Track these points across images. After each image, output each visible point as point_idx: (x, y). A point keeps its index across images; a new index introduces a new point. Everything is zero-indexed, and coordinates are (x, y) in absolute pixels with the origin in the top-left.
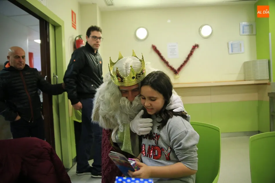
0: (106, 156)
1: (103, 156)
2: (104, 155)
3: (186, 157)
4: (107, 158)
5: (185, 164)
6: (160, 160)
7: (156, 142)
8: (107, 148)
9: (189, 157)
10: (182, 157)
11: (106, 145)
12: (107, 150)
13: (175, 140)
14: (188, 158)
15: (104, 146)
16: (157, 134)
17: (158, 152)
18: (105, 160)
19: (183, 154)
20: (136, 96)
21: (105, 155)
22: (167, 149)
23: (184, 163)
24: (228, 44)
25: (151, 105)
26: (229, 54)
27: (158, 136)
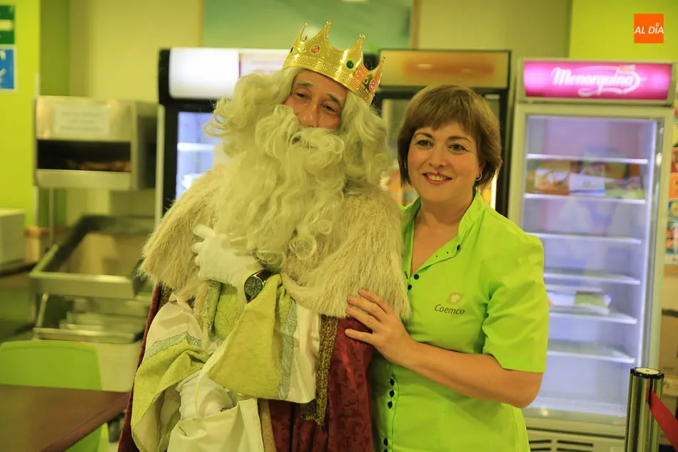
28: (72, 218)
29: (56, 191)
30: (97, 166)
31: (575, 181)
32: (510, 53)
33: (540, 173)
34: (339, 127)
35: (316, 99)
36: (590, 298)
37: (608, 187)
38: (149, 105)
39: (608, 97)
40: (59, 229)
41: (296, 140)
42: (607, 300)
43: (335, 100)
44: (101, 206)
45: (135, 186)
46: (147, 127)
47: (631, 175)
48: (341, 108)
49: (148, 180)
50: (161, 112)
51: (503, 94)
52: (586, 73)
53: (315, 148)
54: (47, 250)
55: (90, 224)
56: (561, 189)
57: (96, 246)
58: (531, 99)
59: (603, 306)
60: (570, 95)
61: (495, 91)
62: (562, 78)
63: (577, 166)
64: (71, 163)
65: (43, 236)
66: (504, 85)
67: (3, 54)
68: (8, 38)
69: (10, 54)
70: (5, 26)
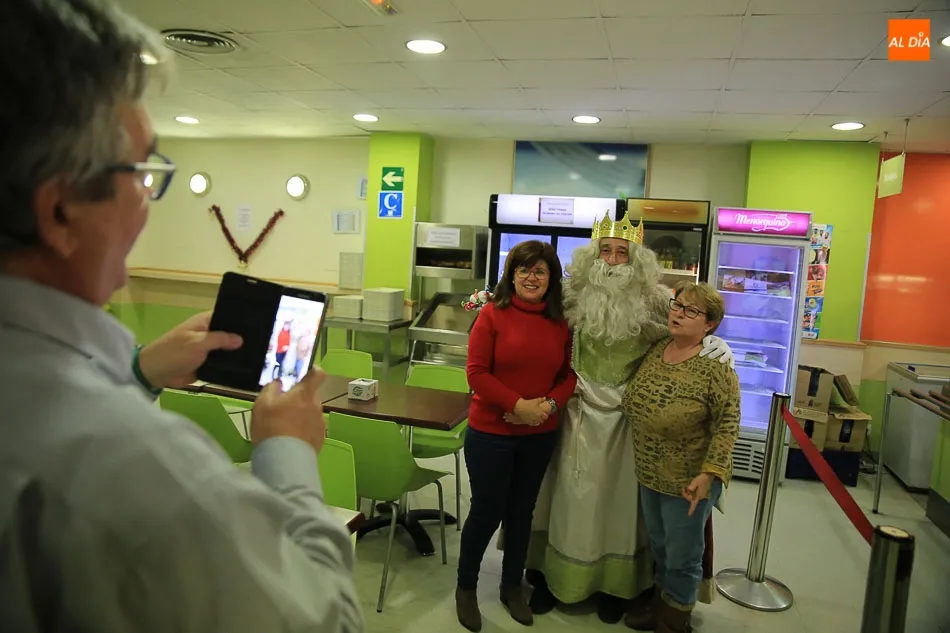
28: (430, 295)
29: (423, 278)
30: (448, 264)
31: (749, 283)
32: (709, 202)
33: (726, 277)
34: (629, 262)
35: (614, 251)
36: (755, 356)
37: (769, 287)
38: (484, 228)
39: (770, 233)
40: (424, 301)
41: (611, 274)
42: (766, 358)
43: (624, 248)
44: (446, 287)
45: (473, 277)
46: (482, 240)
47: (783, 280)
48: (627, 250)
49: (481, 274)
50: (490, 232)
51: (704, 227)
52: (756, 218)
53: (620, 275)
54: (417, 314)
55: (441, 299)
56: (740, 287)
57: (443, 312)
58: (721, 232)
59: (762, 362)
60: (746, 231)
61: (699, 226)
62: (742, 220)
63: (751, 274)
64: (433, 262)
65: (414, 306)
66: (706, 222)
67: (396, 196)
68: (399, 186)
69: (400, 196)
70: (398, 179)
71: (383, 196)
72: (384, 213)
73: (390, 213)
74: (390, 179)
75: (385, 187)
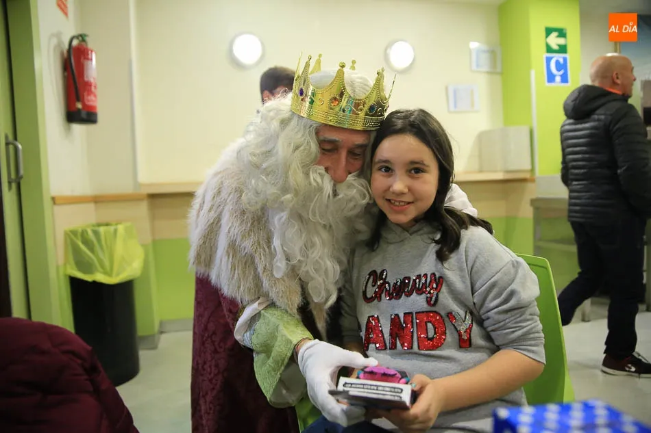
0: (213, 368)
1: (204, 370)
2: (205, 367)
3: (525, 330)
4: (216, 375)
5: (522, 352)
6: (441, 350)
7: (431, 298)
8: (216, 343)
9: (532, 329)
10: (513, 332)
11: (210, 337)
12: (216, 349)
13: (493, 285)
14: (530, 334)
15: (205, 338)
16: (433, 274)
17: (435, 328)
18: (210, 381)
19: (516, 323)
20: (350, 173)
21: (210, 367)
22: (463, 316)
23: (518, 349)
24: (447, 89)
25: (410, 190)
26: (449, 112)
27: (439, 281)
67: (561, 61)
68: (563, 49)
69: (565, 59)
70: (561, 41)
71: (549, 60)
72: (551, 78)
73: (558, 79)
74: (554, 41)
75: (549, 49)
